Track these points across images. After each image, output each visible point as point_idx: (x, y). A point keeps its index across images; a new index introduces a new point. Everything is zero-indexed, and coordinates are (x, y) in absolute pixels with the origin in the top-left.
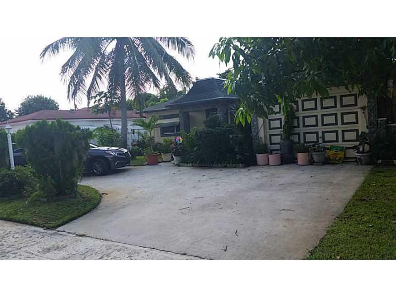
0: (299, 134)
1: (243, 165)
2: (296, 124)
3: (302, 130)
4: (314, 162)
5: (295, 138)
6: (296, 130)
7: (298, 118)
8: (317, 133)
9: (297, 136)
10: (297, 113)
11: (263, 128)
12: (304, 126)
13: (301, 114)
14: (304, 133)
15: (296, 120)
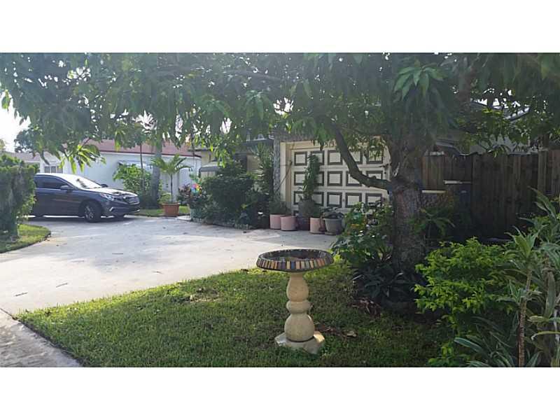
0: (323, 193)
1: (250, 227)
2: (321, 182)
3: (325, 189)
4: (326, 231)
5: (318, 199)
6: (321, 189)
7: (323, 173)
8: (340, 194)
9: (321, 196)
10: (322, 166)
11: (285, 182)
12: (329, 184)
13: (326, 168)
14: (328, 193)
15: (321, 175)
